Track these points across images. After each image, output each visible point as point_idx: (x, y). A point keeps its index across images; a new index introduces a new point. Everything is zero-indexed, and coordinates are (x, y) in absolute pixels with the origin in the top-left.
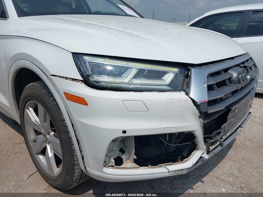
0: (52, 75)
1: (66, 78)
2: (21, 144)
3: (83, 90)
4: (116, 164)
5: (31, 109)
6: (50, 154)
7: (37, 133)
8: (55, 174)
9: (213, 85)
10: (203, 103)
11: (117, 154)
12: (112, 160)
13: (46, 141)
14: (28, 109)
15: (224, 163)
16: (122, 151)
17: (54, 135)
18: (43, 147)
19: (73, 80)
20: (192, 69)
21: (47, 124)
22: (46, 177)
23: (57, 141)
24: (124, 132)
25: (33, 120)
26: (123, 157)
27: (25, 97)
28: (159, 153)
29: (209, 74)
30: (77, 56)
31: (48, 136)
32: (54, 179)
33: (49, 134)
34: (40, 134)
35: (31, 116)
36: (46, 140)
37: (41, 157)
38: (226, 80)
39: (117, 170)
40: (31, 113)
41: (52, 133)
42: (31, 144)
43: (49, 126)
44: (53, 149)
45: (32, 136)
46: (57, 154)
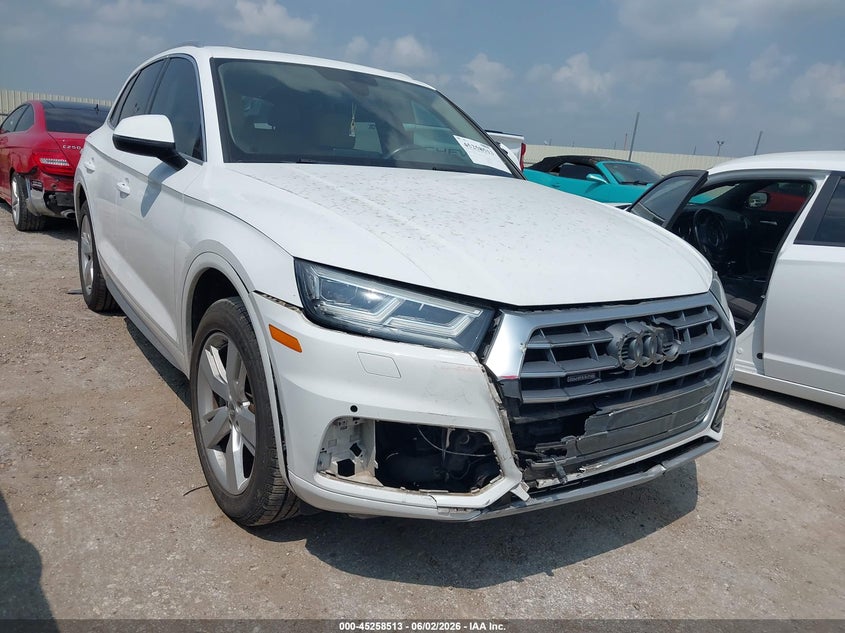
0: (256, 292)
1: (278, 301)
2: (186, 428)
3: (298, 325)
4: (341, 472)
5: (215, 351)
6: (236, 447)
7: (219, 401)
8: (239, 487)
9: (547, 350)
10: (509, 380)
11: (347, 454)
12: (335, 463)
13: (233, 419)
14: (209, 350)
15: (629, 551)
16: (356, 450)
17: (249, 408)
18: (225, 432)
19: (288, 305)
20: (506, 315)
21: (240, 385)
22: (220, 497)
23: (252, 418)
24: (354, 409)
25: (215, 373)
26: (357, 461)
27: (208, 325)
28: (437, 476)
29: (543, 329)
30: (301, 265)
31: (237, 410)
32: (236, 500)
33: (240, 404)
34: (224, 404)
35: (212, 364)
36: (233, 416)
37: (218, 454)
38: (590, 344)
39: (339, 483)
40: (213, 357)
41: (246, 404)
42: (203, 423)
43: (243, 388)
44: (242, 435)
45: (207, 406)
46: (248, 446)
